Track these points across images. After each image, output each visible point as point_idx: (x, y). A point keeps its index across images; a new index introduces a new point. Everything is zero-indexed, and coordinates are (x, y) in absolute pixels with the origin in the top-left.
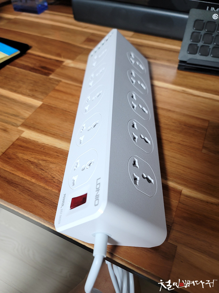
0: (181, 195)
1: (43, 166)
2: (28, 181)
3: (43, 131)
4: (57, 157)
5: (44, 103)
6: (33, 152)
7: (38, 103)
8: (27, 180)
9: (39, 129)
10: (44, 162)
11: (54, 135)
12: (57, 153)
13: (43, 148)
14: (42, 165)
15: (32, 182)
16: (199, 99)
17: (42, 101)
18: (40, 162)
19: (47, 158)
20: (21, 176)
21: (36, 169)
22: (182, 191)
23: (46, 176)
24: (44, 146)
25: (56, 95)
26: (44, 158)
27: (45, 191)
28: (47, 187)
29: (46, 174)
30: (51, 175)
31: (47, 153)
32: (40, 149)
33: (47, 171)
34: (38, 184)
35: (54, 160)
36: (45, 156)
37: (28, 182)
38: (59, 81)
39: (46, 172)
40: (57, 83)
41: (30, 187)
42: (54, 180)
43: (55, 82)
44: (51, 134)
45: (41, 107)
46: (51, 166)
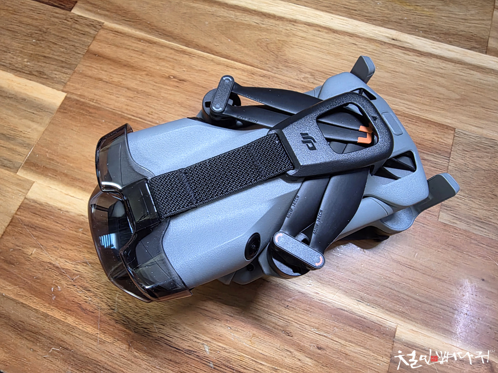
2: (58, 321)
5: (68, 96)
6: (59, 242)
8: (55, 319)
10: (88, 268)
14: (85, 275)
15: (68, 325)
17: (63, 91)
18: (80, 268)
20: (42, 310)
21: (73, 289)
22: (396, 330)
23: (96, 307)
25: (96, 68)
27: (99, 346)
34: (81, 328)
37: (60, 326)
38: (97, 26)
40: (92, 31)
41: (65, 338)
43: (87, 29)
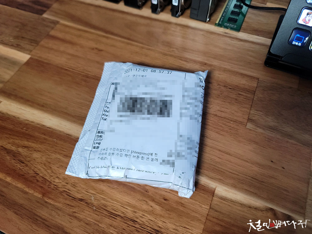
0: (213, 196)
1: (24, 156)
3: (28, 101)
4: (44, 141)
5: (32, 57)
6: (10, 135)
7: (23, 57)
9: (22, 98)
10: (25, 150)
11: (43, 106)
12: (45, 135)
13: (25, 128)
14: (23, 154)
15: (6, 182)
16: (247, 45)
17: (29, 54)
18: (20, 150)
19: (30, 143)
21: (13, 161)
22: (215, 189)
23: (25, 172)
24: (27, 124)
25: (51, 44)
26: (26, 143)
27: (24, 195)
28: (27, 190)
29: (26, 168)
30: (33, 170)
31: (31, 136)
32: (22, 129)
33: (29, 164)
34: (14, 184)
35: (40, 146)
36: (28, 141)
38: (56, 23)
39: (27, 165)
40: (52, 25)
41: (4, 190)
42: (38, 178)
43: (49, 24)
44: (38, 105)
45: (28, 63)
46: (36, 155)
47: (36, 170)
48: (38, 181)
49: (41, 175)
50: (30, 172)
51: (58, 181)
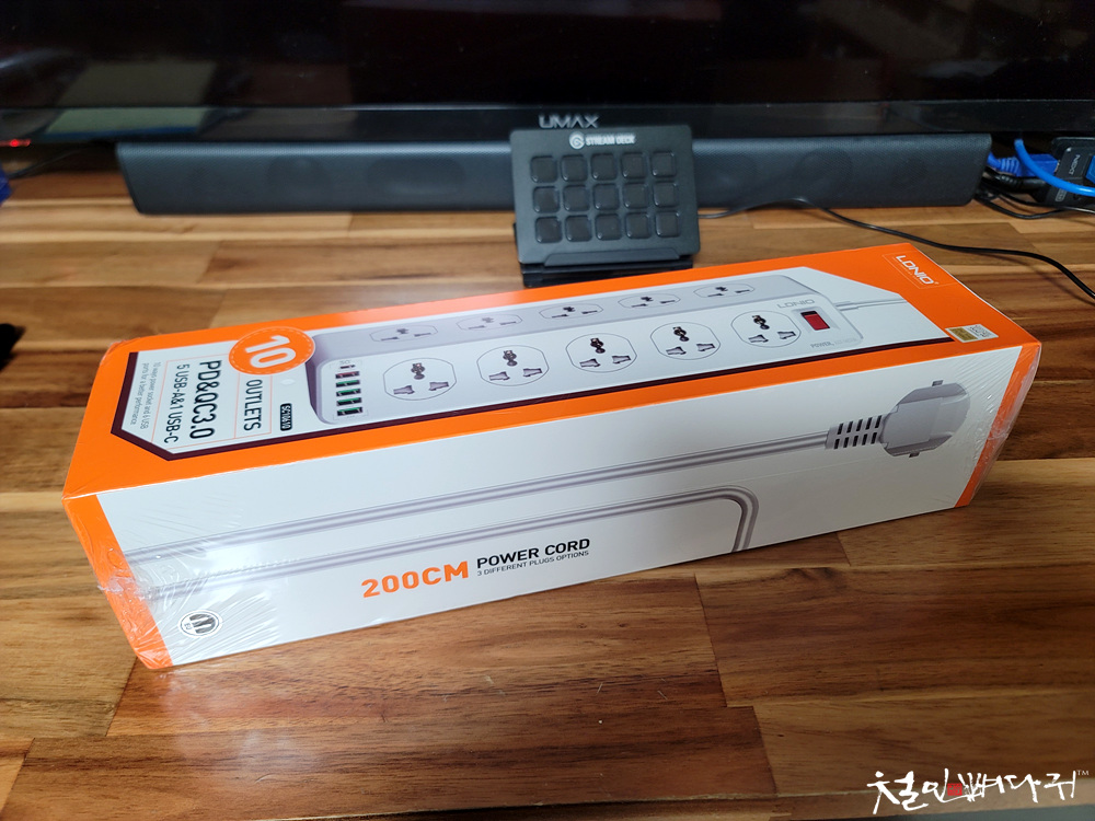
0: (698, 589)
1: (292, 670)
28: (339, 722)
29: (313, 687)
30: (330, 685)
33: (312, 677)
39: (310, 682)
42: (348, 692)
47: (335, 682)
48: (353, 698)
49: (353, 685)
50: (326, 691)
51: (398, 681)
